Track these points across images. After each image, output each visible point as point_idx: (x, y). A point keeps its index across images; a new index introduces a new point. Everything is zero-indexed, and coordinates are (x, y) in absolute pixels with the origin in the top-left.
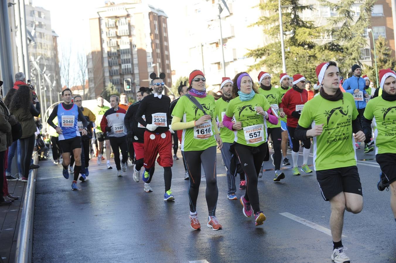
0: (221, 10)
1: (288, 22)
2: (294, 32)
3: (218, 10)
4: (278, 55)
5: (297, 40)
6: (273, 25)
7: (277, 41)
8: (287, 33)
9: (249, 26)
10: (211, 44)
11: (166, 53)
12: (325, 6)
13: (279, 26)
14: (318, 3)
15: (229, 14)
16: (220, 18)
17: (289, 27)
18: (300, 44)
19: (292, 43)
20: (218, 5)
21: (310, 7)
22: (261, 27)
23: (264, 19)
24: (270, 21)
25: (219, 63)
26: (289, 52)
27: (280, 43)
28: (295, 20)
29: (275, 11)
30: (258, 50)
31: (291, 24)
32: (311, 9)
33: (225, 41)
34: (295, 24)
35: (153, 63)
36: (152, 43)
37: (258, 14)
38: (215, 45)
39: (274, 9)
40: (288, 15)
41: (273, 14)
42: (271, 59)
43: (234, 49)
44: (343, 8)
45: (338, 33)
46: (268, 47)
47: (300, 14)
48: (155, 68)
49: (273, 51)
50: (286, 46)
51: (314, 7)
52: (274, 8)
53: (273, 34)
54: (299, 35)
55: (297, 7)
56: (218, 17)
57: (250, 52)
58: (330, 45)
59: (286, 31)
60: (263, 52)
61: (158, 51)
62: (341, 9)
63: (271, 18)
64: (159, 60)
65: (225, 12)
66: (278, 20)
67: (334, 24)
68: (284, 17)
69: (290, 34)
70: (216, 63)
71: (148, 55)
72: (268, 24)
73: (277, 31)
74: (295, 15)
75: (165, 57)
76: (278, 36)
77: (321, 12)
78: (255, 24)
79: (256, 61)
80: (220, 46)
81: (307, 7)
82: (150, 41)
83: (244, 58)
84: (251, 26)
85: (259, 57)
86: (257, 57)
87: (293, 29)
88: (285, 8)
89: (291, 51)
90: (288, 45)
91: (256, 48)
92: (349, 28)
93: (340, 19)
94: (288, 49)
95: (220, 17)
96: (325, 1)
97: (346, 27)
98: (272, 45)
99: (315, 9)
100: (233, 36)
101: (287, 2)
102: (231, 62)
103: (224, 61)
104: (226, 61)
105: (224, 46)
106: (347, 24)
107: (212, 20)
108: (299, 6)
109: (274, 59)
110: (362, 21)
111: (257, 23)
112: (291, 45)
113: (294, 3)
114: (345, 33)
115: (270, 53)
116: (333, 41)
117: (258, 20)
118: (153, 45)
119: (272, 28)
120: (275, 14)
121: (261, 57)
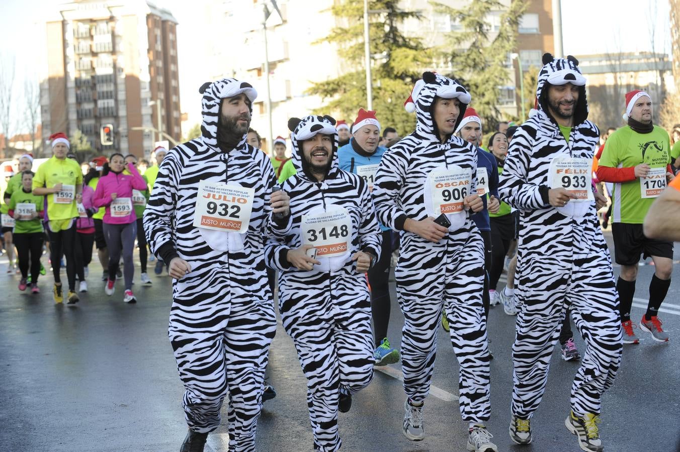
0: (268, 14)
1: (380, 38)
2: (389, 55)
3: (263, 15)
4: (361, 93)
5: (392, 68)
6: (354, 42)
7: (360, 69)
8: (377, 56)
9: (313, 43)
10: (249, 70)
11: (173, 83)
12: (441, 12)
13: (363, 44)
14: (431, 8)
15: (281, 22)
16: (265, 28)
17: (381, 47)
18: (399, 75)
19: (385, 73)
20: (263, 7)
21: (416, 15)
22: (334, 45)
23: (339, 31)
24: (349, 36)
25: (261, 104)
26: (380, 88)
27: (364, 72)
28: (391, 35)
29: (358, 18)
30: (328, 84)
31: (384, 42)
32: (418, 17)
33: (272, 66)
34: (391, 41)
35: (152, 99)
36: (150, 66)
37: (330, 23)
38: (256, 72)
39: (355, 16)
40: (380, 26)
41: (355, 23)
42: (348, 100)
43: (288, 81)
44: (471, 18)
45: (462, 59)
46: (344, 78)
47: (398, 24)
48: (154, 108)
49: (353, 86)
50: (374, 77)
51: (423, 14)
52: (355, 13)
53: (354, 58)
54: (397, 60)
55: (394, 14)
56: (263, 26)
57: (313, 86)
59: (375, 53)
60: (335, 87)
61: (161, 79)
62: (468, 20)
63: (352, 31)
64: (162, 95)
65: (274, 18)
66: (362, 34)
67: (455, 43)
68: (373, 29)
69: (381, 58)
71: (142, 85)
72: (345, 40)
73: (360, 52)
74: (391, 27)
75: (171, 91)
76: (362, 61)
77: (436, 23)
78: (323, 40)
79: (323, 101)
80: (265, 74)
81: (412, 14)
82: (148, 63)
83: (303, 96)
84: (317, 42)
85: (329, 96)
86: (326, 96)
87: (387, 49)
88: (374, 14)
89: (383, 86)
90: (379, 76)
91: (324, 80)
92: (481, 51)
93: (466, 36)
94: (378, 83)
95: (266, 26)
96: (442, 5)
97: (475, 50)
98: (351, 75)
99: (425, 17)
100: (287, 59)
101: (379, 5)
102: (282, 101)
103: (270, 99)
104: (274, 100)
105: (271, 75)
106: (478, 44)
107: (252, 31)
108: (398, 11)
109: (354, 99)
110: (503, 40)
111: (327, 38)
112: (382, 77)
113: (389, 6)
114: (474, 60)
115: (348, 88)
116: (452, 72)
117: (328, 33)
118: (152, 69)
119: (351, 47)
120: (359, 23)
121: (332, 95)
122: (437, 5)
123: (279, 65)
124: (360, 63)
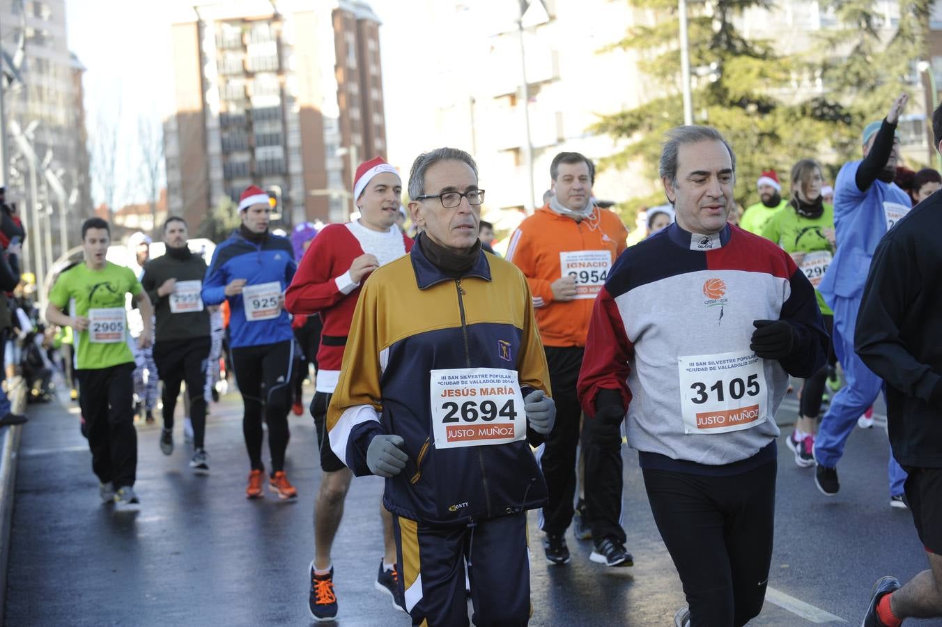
0: (525, 6)
1: (705, 42)
2: (721, 70)
3: (517, 7)
5: (726, 90)
6: (663, 49)
7: (674, 92)
8: (702, 70)
9: (598, 52)
10: (497, 98)
11: (376, 119)
13: (678, 52)
15: (547, 19)
16: (521, 28)
17: (708, 56)
18: (737, 100)
19: (712, 99)
21: (764, 2)
22: (633, 54)
23: (639, 32)
24: (656, 39)
25: (517, 150)
27: (680, 96)
28: (724, 37)
29: (669, 10)
30: (623, 116)
31: (712, 47)
32: (767, 7)
33: (533, 90)
34: (724, 46)
35: (343, 145)
36: (339, 93)
37: (625, 19)
38: (507, 100)
39: (665, 7)
40: (705, 22)
41: (666, 18)
43: (559, 114)
44: (853, 6)
45: (839, 72)
46: (649, 106)
47: (734, 19)
48: (346, 158)
49: (663, 119)
50: (697, 105)
51: (776, 1)
52: (666, 2)
53: (663, 74)
54: (734, 76)
55: (727, 2)
56: (517, 26)
57: (600, 120)
58: (816, 104)
59: (699, 65)
60: (635, 121)
61: (356, 114)
62: (847, 8)
63: (660, 31)
64: (358, 139)
65: (536, 12)
66: (676, 34)
67: (827, 47)
68: (695, 27)
69: (708, 75)
70: (509, 150)
71: (327, 123)
72: (649, 47)
73: (672, 64)
74: (724, 24)
75: (373, 132)
76: (678, 79)
77: (795, 16)
78: (615, 46)
79: (615, 145)
80: (521, 102)
81: (757, 2)
82: (335, 88)
83: (583, 136)
84: (605, 50)
85: (624, 136)
86: (620, 136)
87: (718, 59)
88: (695, 3)
89: (712, 119)
90: (704, 102)
91: (617, 110)
92: (869, 58)
93: (845, 35)
94: (703, 115)
95: (524, 25)
97: (859, 58)
98: (660, 102)
99: (778, 7)
100: (556, 79)
102: (550, 146)
103: (530, 144)
104: (536, 145)
105: (531, 105)
106: (864, 48)
107: (501, 34)
110: (904, 42)
111: (620, 44)
112: (711, 104)
114: (858, 74)
115: (655, 122)
116: (823, 94)
117: (623, 35)
118: (343, 99)
119: (660, 57)
120: (670, 19)
121: (629, 135)
123: (544, 88)
124: (673, 82)
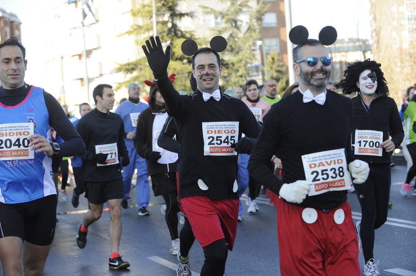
0: (85, 16)
1: (164, 32)
2: (171, 44)
3: (81, 16)
5: (174, 53)
6: (146, 35)
9: (117, 36)
10: (73, 56)
12: (208, 13)
14: (200, 10)
15: (95, 21)
16: (83, 26)
17: (166, 38)
18: (179, 57)
20: (82, 10)
21: (190, 15)
22: (133, 37)
23: (136, 27)
24: (143, 30)
25: (82, 79)
28: (173, 30)
29: (149, 18)
30: (129, 64)
31: (168, 34)
32: (192, 17)
33: (89, 53)
34: (173, 34)
37: (130, 22)
38: (77, 57)
39: (147, 16)
40: (164, 23)
41: (147, 21)
42: (144, 76)
43: (100, 63)
44: (229, 17)
46: (140, 60)
47: (178, 22)
49: (146, 66)
51: (195, 14)
52: (147, 14)
54: (177, 47)
55: (174, 14)
56: (82, 25)
57: (118, 66)
60: (134, 67)
62: (226, 17)
63: (145, 27)
65: (90, 19)
66: (152, 28)
68: (160, 25)
70: (78, 79)
72: (140, 34)
74: (173, 24)
77: (204, 21)
78: (125, 33)
79: (125, 77)
80: (84, 58)
81: (187, 14)
83: (111, 73)
84: (120, 35)
85: (129, 73)
86: (127, 73)
87: (170, 39)
88: (160, 15)
91: (125, 62)
92: (236, 39)
93: (225, 29)
95: (85, 24)
96: (207, 8)
97: (232, 39)
99: (196, 17)
100: (99, 48)
101: (164, 9)
102: (97, 77)
103: (88, 77)
104: (90, 77)
105: (88, 59)
106: (234, 35)
107: (74, 28)
108: (177, 13)
109: (147, 75)
110: (251, 32)
111: (127, 32)
113: (171, 9)
114: (231, 46)
115: (143, 67)
117: (128, 29)
120: (149, 21)
121: (131, 73)
122: (205, 7)
123: (94, 52)
